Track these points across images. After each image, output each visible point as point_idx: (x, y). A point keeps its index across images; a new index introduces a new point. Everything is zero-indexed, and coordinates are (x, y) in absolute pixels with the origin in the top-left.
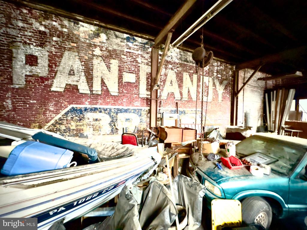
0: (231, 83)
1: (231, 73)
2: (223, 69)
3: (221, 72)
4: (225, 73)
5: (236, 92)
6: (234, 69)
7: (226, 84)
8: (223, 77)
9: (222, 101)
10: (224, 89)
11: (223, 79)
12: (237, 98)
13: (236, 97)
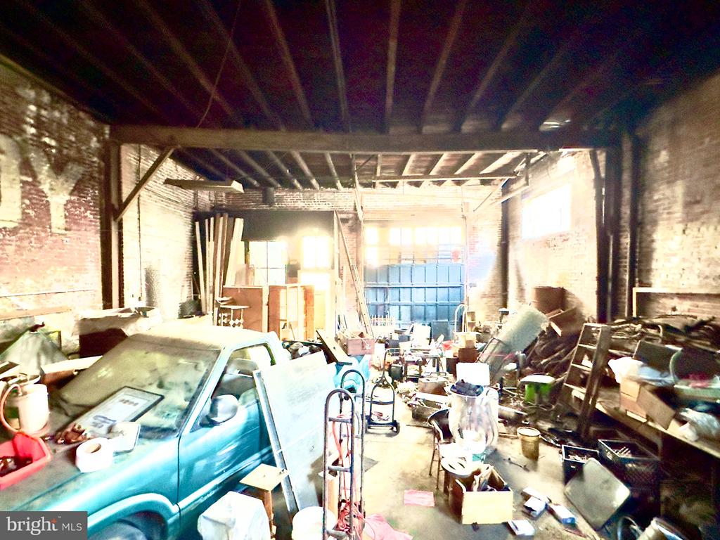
0: (96, 175)
1: (98, 145)
2: (65, 121)
3: (57, 132)
4: (73, 139)
5: (117, 206)
6: (107, 136)
7: (80, 176)
8: (65, 151)
9: (66, 229)
10: (73, 191)
11: (67, 156)
12: (120, 226)
13: (115, 220)
